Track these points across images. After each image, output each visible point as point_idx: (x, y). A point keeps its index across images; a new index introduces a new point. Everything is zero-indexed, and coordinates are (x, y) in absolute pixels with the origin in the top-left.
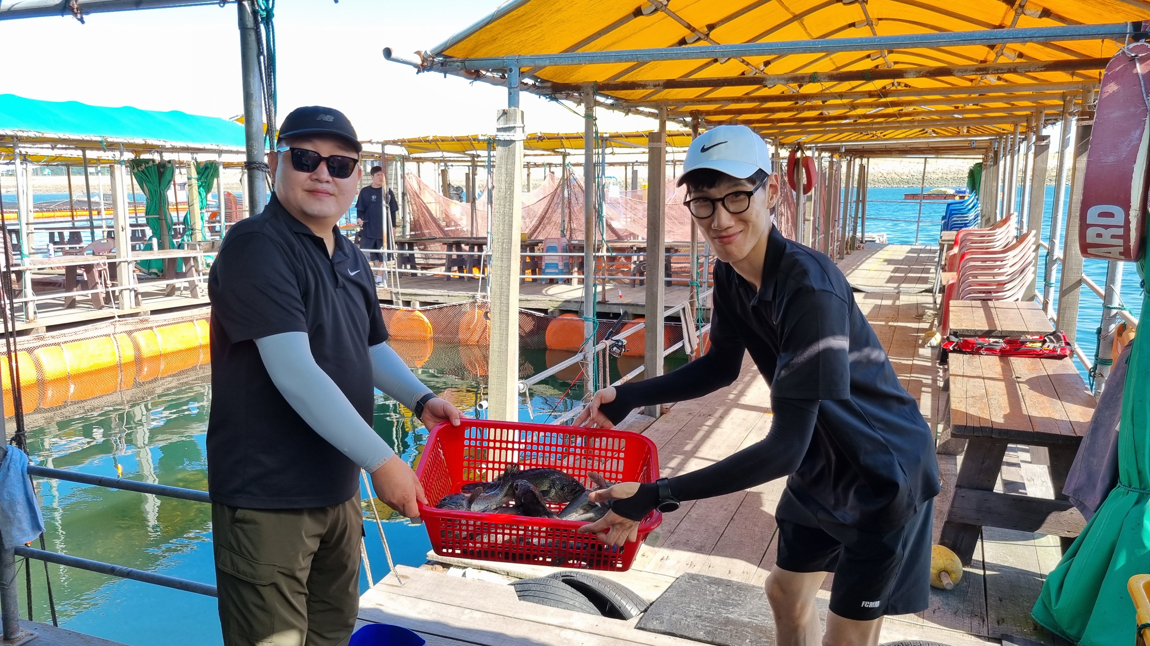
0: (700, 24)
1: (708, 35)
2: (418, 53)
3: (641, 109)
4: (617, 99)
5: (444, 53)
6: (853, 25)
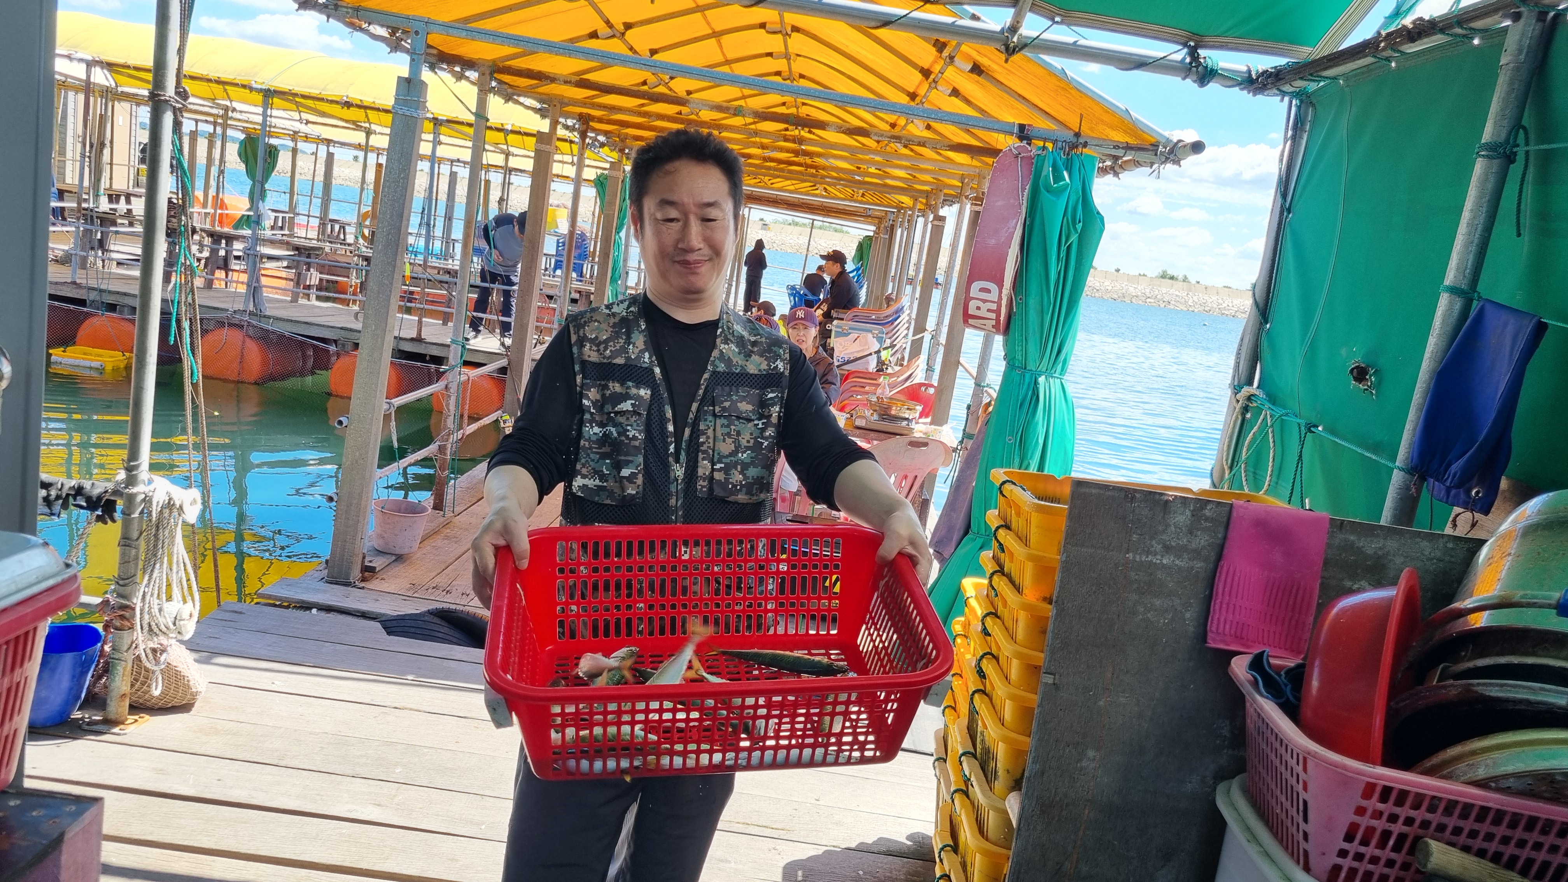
0: (618, 22)
1: (623, 34)
3: (522, 99)
4: (500, 82)
6: (770, 54)
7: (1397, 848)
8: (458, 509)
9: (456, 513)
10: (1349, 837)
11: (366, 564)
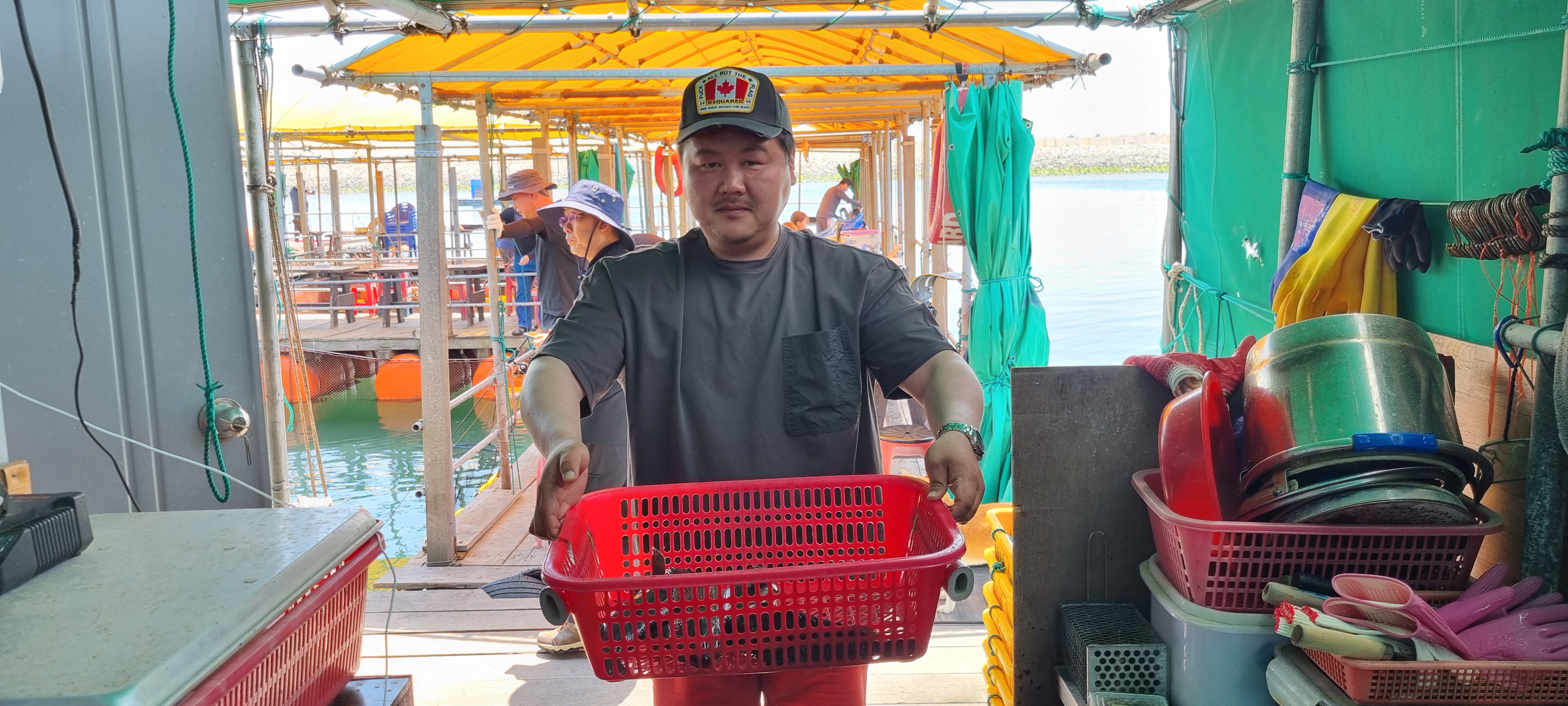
2: (323, 68)
5: (349, 68)
7: (1244, 574)
8: (524, 486)
9: (523, 489)
10: (1212, 572)
11: (458, 545)
